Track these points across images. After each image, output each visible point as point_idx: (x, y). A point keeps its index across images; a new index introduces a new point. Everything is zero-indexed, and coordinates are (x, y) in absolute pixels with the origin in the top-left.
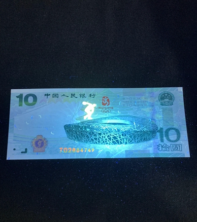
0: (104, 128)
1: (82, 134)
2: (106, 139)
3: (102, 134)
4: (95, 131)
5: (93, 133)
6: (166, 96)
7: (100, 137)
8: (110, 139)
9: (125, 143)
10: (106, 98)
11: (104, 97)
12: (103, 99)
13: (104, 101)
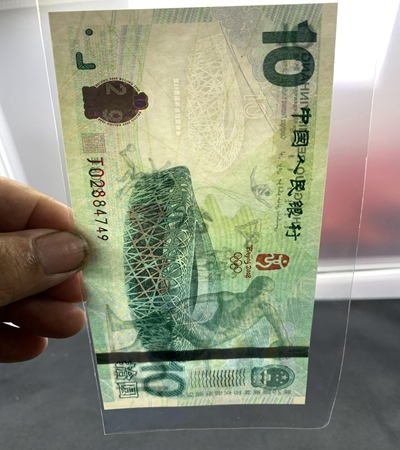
0: (179, 261)
1: (158, 211)
2: (142, 265)
3: (160, 258)
4: (169, 241)
5: (161, 237)
6: (280, 378)
7: (148, 252)
8: (145, 273)
9: (134, 304)
10: (285, 262)
11: (286, 258)
12: (280, 257)
13: (273, 257)
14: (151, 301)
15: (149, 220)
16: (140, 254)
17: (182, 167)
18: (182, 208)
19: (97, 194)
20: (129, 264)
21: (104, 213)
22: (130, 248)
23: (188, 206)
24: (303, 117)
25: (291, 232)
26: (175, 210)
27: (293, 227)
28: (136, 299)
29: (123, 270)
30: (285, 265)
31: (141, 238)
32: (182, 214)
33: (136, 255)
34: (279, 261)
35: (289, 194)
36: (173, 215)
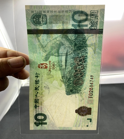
2: (82, 67)
3: (76, 69)
5: (75, 75)
6: (36, 19)
8: (81, 64)
9: (86, 54)
10: (39, 66)
11: (39, 67)
13: (43, 67)
14: (80, 55)
15: (78, 81)
16: (82, 71)
17: (68, 95)
18: (68, 84)
19: (92, 89)
20: (85, 68)
21: (91, 83)
22: (85, 73)
23: (67, 84)
24: (36, 106)
25: (38, 75)
26: (70, 83)
27: (37, 77)
28: (85, 56)
29: (87, 66)
30: (39, 65)
32: (69, 82)
33: (83, 70)
34: (41, 66)
35: (39, 86)
36: (71, 82)
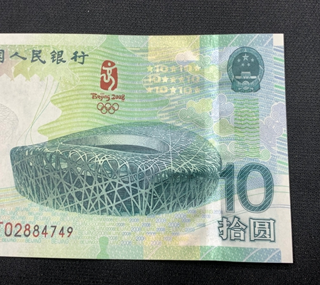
0: (100, 162)
1: (48, 178)
2: (102, 197)
3: (95, 179)
4: (79, 169)
5: (74, 176)
6: (246, 62)
7: (89, 190)
8: (111, 196)
9: (144, 210)
10: (109, 64)
12: (104, 68)
13: (104, 75)
14: (143, 191)
15: (56, 185)
16: (90, 198)
17: (11, 154)
19: (27, 233)
20: (100, 209)
21: (45, 228)
22: (83, 207)
23: (47, 150)
25: (80, 60)
26: (49, 162)
27: (75, 58)
28: (139, 207)
29: (105, 216)
30: (113, 64)
31: (74, 195)
32: (54, 157)
33: (90, 202)
34: (108, 69)
35: (44, 62)
36: (54, 164)
